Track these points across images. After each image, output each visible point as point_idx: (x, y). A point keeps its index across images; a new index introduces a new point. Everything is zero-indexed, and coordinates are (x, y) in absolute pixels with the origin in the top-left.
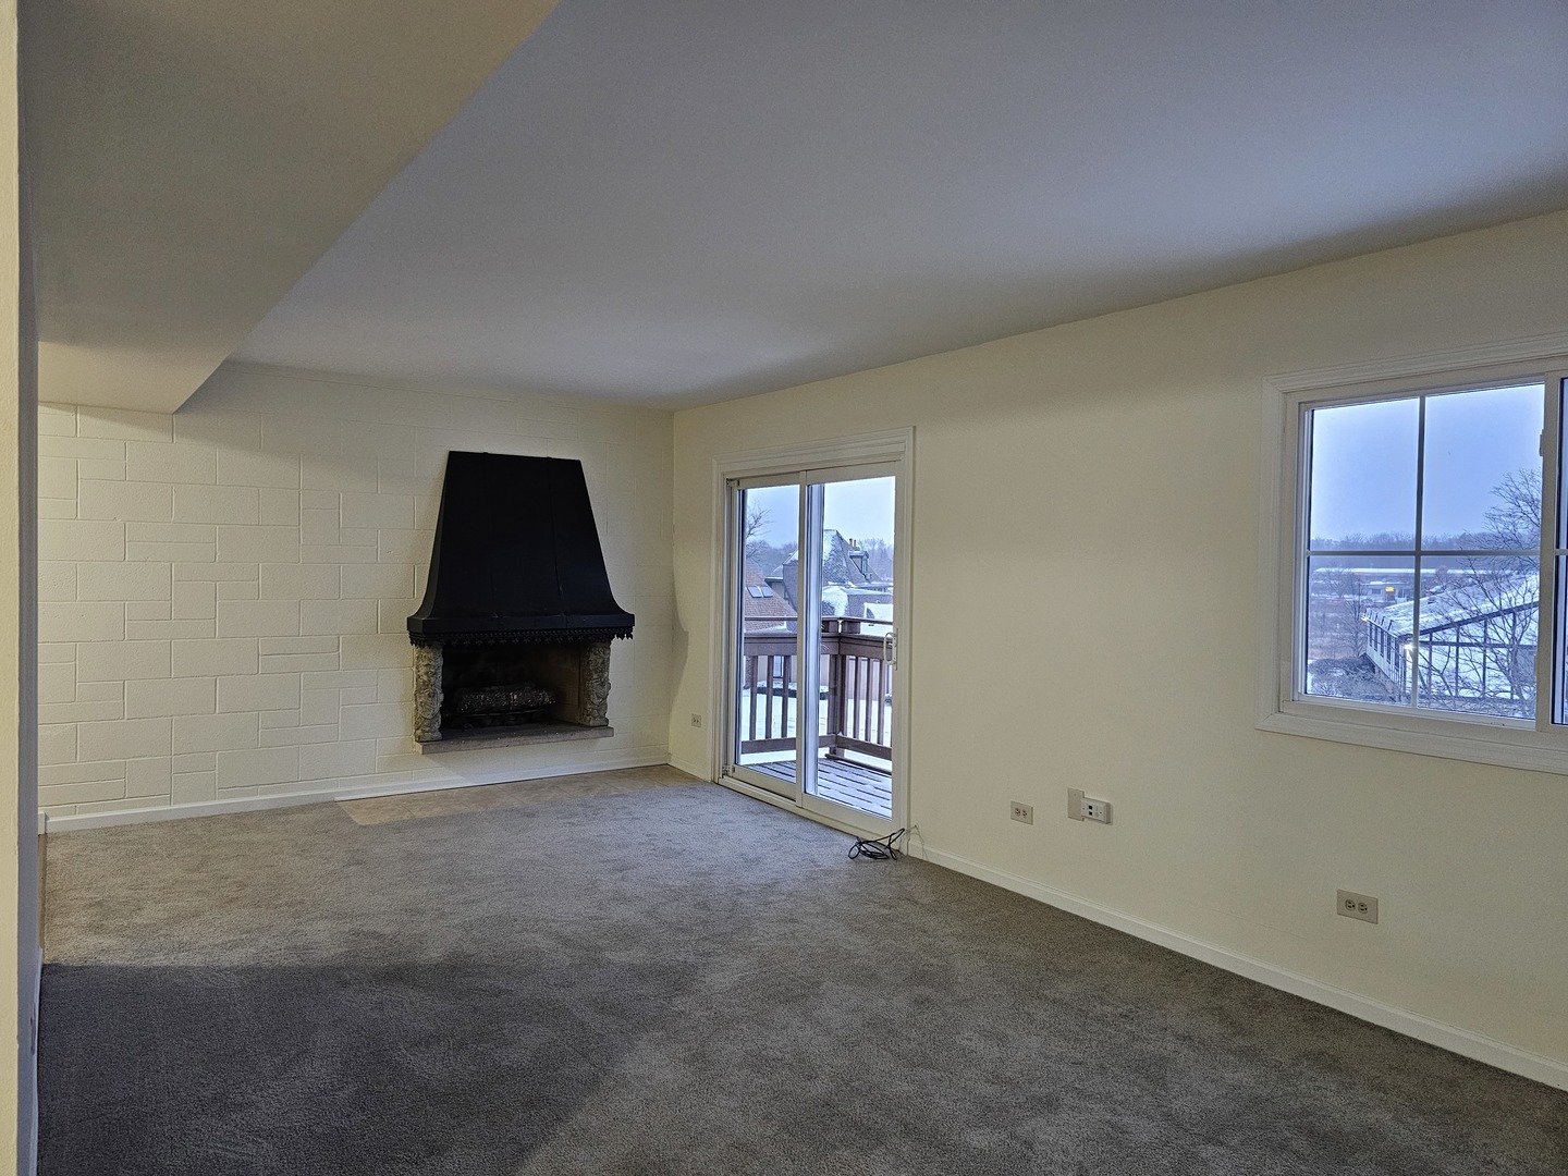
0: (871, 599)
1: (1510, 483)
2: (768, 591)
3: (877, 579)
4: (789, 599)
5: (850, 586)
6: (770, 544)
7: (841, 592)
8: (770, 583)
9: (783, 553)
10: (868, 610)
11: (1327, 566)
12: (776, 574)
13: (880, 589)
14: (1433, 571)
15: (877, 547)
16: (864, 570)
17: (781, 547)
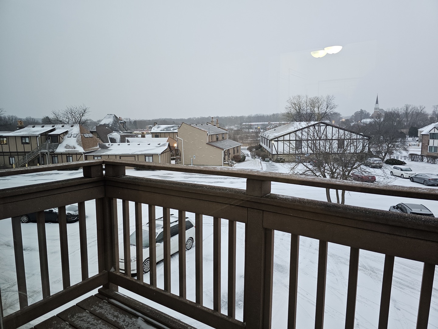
0: (128, 136)
1: (290, 99)
2: (91, 135)
3: (129, 130)
4: (99, 137)
5: (121, 132)
6: (93, 120)
7: (118, 134)
8: (92, 132)
9: (97, 123)
10: (127, 140)
11: (246, 123)
12: (94, 129)
13: (131, 133)
14: (268, 123)
15: (128, 120)
16: (125, 127)
17: (97, 121)
